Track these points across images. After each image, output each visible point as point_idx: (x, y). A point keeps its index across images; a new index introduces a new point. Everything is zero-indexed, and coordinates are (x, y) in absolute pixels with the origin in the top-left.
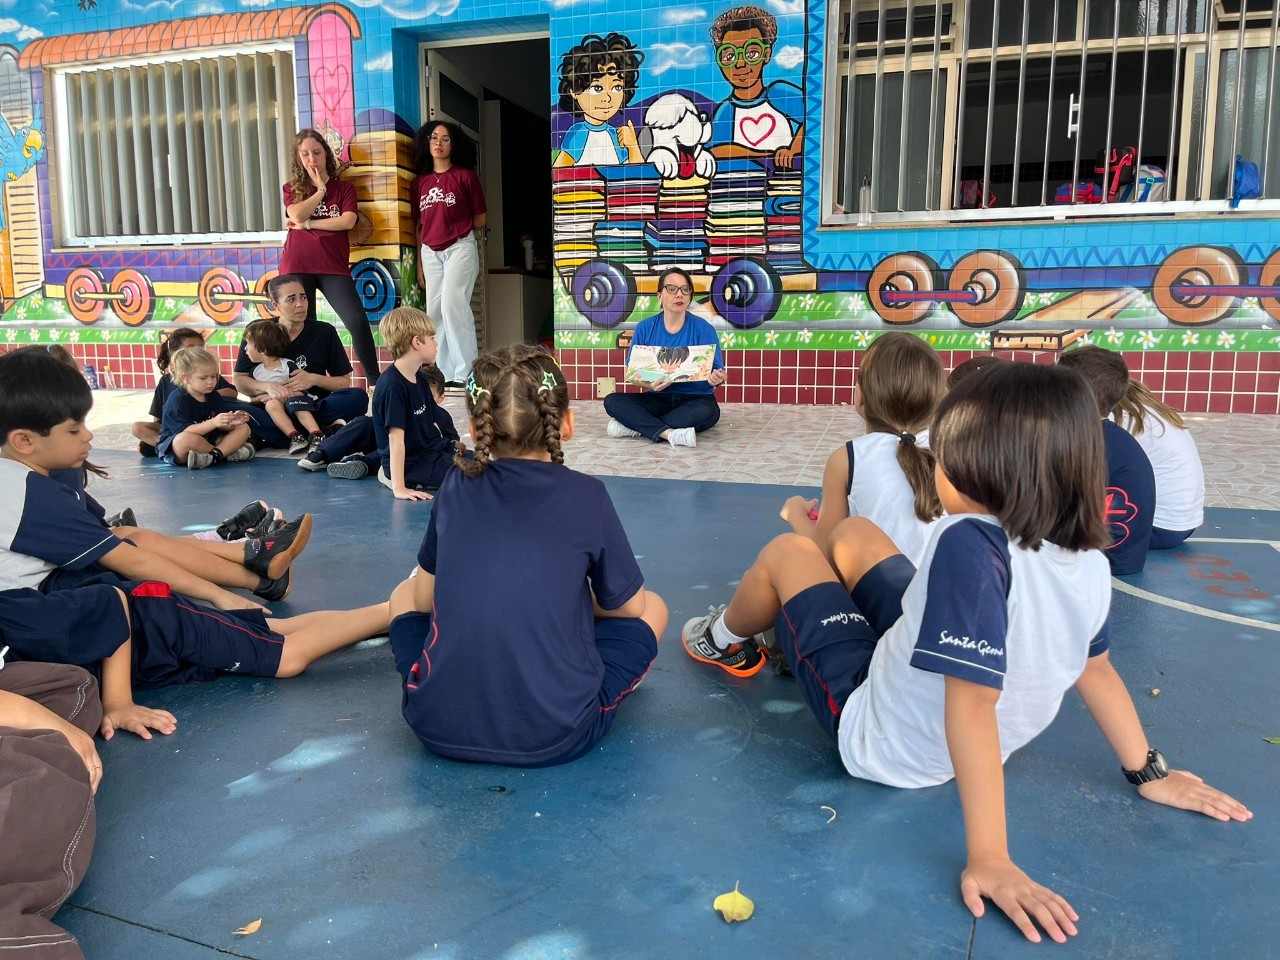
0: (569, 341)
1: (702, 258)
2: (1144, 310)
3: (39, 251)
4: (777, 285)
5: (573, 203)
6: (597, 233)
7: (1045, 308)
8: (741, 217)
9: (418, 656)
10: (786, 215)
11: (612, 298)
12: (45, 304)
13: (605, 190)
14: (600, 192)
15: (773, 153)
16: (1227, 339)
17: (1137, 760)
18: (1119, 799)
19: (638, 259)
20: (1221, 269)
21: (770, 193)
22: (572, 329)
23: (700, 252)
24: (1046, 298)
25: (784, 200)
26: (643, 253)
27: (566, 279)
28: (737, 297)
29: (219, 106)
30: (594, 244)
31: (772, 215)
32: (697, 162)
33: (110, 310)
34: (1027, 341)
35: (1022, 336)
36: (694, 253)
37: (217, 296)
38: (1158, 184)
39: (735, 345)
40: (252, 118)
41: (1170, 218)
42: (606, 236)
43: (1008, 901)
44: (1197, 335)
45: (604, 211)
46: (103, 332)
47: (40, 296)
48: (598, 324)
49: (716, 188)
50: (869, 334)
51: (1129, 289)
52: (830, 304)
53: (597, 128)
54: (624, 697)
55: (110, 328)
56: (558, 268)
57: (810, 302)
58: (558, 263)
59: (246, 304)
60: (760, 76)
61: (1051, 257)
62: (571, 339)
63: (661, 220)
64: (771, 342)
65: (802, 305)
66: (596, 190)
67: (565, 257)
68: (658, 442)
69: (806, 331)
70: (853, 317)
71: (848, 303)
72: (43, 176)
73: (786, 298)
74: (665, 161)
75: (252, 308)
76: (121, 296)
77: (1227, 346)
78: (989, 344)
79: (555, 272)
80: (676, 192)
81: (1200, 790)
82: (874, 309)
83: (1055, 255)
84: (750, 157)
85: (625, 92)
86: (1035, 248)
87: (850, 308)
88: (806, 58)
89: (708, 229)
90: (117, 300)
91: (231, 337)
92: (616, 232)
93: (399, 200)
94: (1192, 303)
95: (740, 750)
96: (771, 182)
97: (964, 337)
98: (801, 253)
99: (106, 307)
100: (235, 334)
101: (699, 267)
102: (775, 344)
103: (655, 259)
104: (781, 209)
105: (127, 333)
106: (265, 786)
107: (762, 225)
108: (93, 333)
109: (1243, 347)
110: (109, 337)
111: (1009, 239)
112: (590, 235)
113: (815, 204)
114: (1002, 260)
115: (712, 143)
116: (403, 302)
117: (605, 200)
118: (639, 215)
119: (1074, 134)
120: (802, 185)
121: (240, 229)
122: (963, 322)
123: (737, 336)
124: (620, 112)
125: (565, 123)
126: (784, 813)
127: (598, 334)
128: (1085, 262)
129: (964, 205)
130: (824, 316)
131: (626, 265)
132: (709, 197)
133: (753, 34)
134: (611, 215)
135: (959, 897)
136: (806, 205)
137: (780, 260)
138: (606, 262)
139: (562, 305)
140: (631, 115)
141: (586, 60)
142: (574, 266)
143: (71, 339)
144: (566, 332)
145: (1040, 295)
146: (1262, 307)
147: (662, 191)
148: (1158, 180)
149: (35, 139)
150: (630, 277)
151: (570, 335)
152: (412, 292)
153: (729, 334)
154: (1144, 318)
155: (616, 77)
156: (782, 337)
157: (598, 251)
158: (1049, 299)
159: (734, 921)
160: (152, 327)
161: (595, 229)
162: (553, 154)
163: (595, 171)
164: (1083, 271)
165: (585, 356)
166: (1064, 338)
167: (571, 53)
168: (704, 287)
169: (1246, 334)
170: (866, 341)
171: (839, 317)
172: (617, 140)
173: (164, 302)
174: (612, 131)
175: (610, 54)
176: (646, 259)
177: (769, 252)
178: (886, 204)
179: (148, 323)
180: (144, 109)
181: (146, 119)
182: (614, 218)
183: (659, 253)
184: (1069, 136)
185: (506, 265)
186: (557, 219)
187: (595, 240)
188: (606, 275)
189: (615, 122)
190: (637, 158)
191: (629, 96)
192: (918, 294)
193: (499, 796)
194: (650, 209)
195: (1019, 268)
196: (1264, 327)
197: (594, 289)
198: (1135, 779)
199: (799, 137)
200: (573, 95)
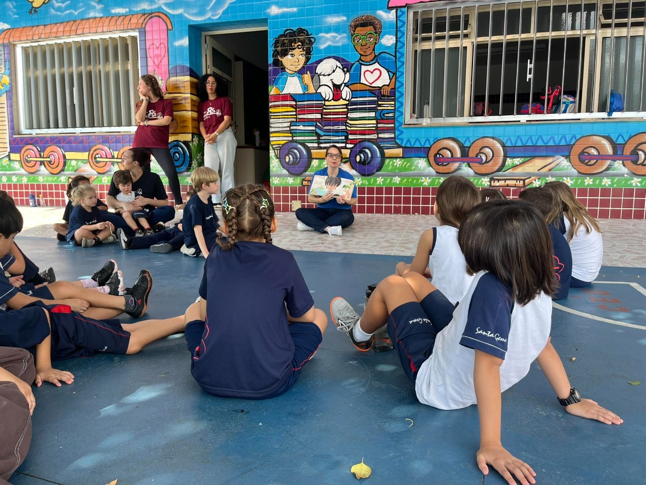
0: (278, 182)
1: (345, 141)
2: (566, 167)
3: (7, 136)
4: (383, 154)
5: (279, 112)
6: (292, 128)
7: (516, 166)
8: (363, 120)
9: (199, 343)
10: (387, 119)
11: (300, 160)
12: (10, 163)
13: (296, 106)
14: (293, 107)
15: (381, 88)
16: (607, 182)
17: (565, 393)
18: (556, 414)
19: (313, 141)
20: (603, 147)
21: (379, 108)
22: (280, 176)
23: (344, 138)
24: (517, 161)
25: (386, 112)
26: (315, 138)
27: (276, 151)
28: (362, 160)
29: (100, 63)
30: (290, 133)
31: (380, 119)
32: (342, 92)
33: (43, 166)
34: (508, 182)
35: (505, 180)
36: (340, 138)
37: (98, 159)
38: (572, 104)
39: (362, 184)
40: (116, 69)
41: (578, 121)
42: (297, 130)
43: (500, 466)
44: (592, 180)
45: (295, 117)
46: (39, 177)
47: (7, 159)
48: (293, 174)
49: (351, 106)
50: (429, 179)
51: (558, 157)
52: (409, 164)
53: (292, 75)
54: (305, 363)
55: (43, 175)
56: (272, 145)
57: (399, 163)
58: (272, 143)
59: (113, 163)
60: (374, 50)
61: (519, 140)
62: (279, 181)
63: (325, 121)
64: (380, 183)
65: (395, 164)
66: (291, 106)
67: (276, 140)
68: (323, 233)
69: (397, 177)
70: (421, 170)
71: (418, 163)
72: (10, 98)
73: (387, 161)
74: (327, 92)
75: (116, 165)
76: (48, 159)
77: (607, 185)
78: (489, 184)
79: (271, 147)
80: (332, 107)
81: (597, 409)
82: (431, 166)
83: (521, 140)
84: (369, 90)
85: (306, 57)
86: (511, 136)
87: (419, 165)
88: (397, 41)
89: (348, 126)
90: (47, 161)
91: (105, 180)
92: (301, 127)
93: (191, 111)
94: (589, 163)
95: (364, 390)
96: (380, 103)
97: (476, 180)
98: (394, 138)
99: (41, 165)
100: (107, 179)
101: (343, 145)
102: (382, 184)
103: (321, 141)
104: (384, 116)
105: (52, 178)
106: (120, 411)
107: (375, 124)
108: (34, 178)
109: (615, 186)
110: (42, 180)
111: (498, 131)
112: (288, 129)
113: (402, 114)
114: (495, 142)
115: (350, 83)
116: (193, 162)
117: (296, 111)
118: (313, 119)
119: (530, 79)
120: (395, 104)
121: (110, 125)
122: (476, 173)
123: (362, 179)
124: (303, 67)
125: (276, 73)
126: (387, 422)
127: (292, 179)
128: (536, 143)
129: (476, 115)
130: (406, 169)
131: (306, 144)
132: (348, 110)
133: (370, 29)
134: (299, 119)
135: (476, 465)
136: (397, 114)
137: (384, 142)
138: (296, 142)
139: (274, 164)
140: (309, 69)
141: (286, 41)
142: (280, 144)
143: (23, 181)
144: (276, 178)
145: (514, 160)
146: (624, 166)
147: (324, 107)
148: (572, 102)
149: (6, 79)
150: (308, 149)
151: (278, 179)
152: (198, 157)
153: (358, 179)
154: (566, 171)
155: (301, 50)
156: (385, 180)
157: (293, 137)
158: (519, 161)
159: (361, 478)
160: (64, 175)
161: (291, 126)
162: (270, 88)
163: (292, 97)
164: (535, 147)
165: (285, 190)
166: (526, 181)
167: (278, 38)
168: (346, 155)
169: (617, 179)
170: (428, 182)
171: (414, 170)
172: (302, 81)
173: (71, 162)
174: (299, 77)
175: (298, 38)
176: (317, 141)
177: (378, 138)
178: (437, 114)
179: (62, 173)
180: (62, 65)
181: (62, 70)
182: (300, 120)
183: (323, 138)
184: (528, 80)
185: (245, 144)
186: (271, 121)
187: (291, 132)
188: (296, 149)
189: (301, 72)
190: (312, 90)
191: (308, 59)
192: (453, 159)
193: (240, 414)
194: (319, 116)
195: (504, 146)
196: (626, 175)
197: (290, 156)
198: (564, 403)
199: (393, 80)
200: (280, 59)
